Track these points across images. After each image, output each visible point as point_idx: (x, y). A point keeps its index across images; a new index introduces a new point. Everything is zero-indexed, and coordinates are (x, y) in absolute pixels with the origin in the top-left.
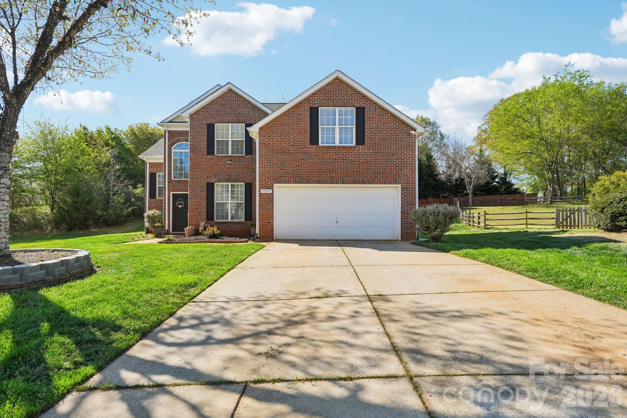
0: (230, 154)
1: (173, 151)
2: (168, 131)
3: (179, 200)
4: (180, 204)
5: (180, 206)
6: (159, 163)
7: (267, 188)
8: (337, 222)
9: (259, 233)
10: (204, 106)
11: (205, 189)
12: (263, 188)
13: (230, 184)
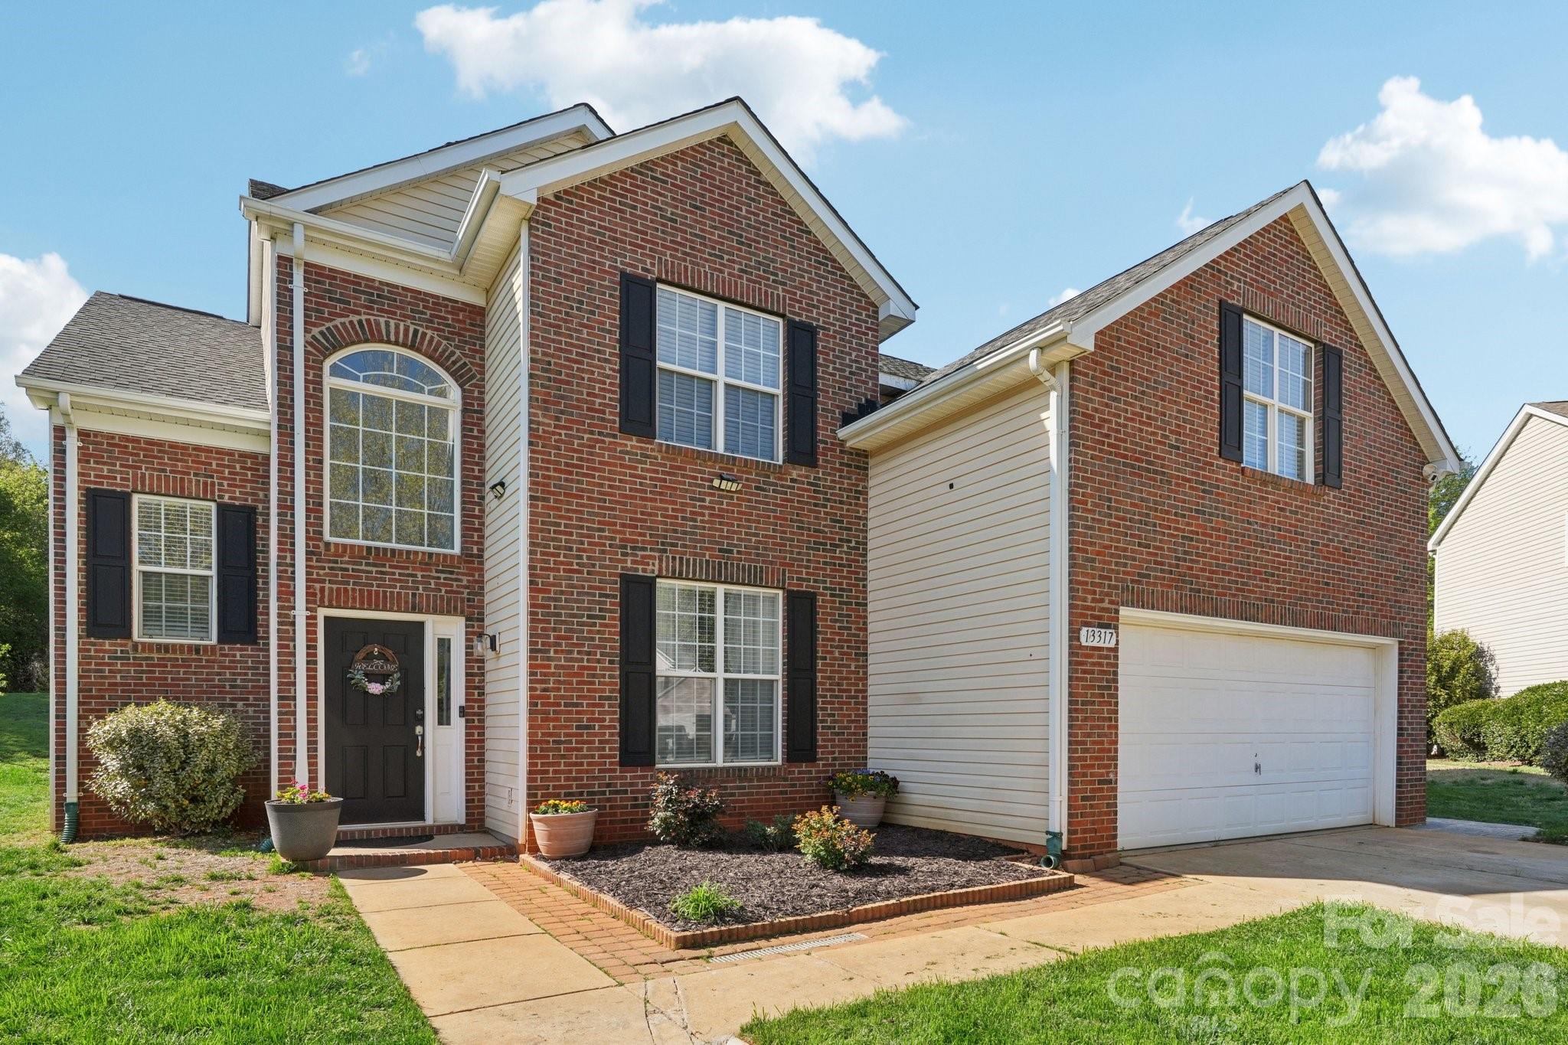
0: (720, 448)
1: (330, 382)
2: (307, 264)
3: (369, 657)
4: (371, 677)
5: (375, 688)
6: (151, 442)
7: (1101, 626)
8: (1257, 768)
9: (1070, 833)
10: (604, 174)
11: (613, 604)
12: (1087, 624)
13: (720, 590)
